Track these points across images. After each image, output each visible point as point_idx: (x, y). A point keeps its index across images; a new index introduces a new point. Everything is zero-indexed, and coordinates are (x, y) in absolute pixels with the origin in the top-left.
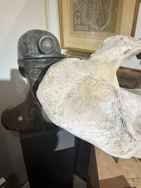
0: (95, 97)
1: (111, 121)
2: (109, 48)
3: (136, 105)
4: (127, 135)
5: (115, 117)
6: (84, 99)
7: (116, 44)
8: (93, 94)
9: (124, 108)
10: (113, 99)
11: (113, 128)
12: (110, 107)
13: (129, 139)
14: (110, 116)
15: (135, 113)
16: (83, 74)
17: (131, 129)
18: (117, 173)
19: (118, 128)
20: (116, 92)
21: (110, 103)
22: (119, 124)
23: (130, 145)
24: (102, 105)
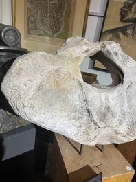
0: (64, 90)
1: (79, 112)
2: (73, 46)
3: (98, 96)
4: (93, 124)
5: (82, 107)
6: (54, 91)
7: (78, 43)
8: (61, 87)
9: (89, 99)
10: (79, 91)
11: (81, 118)
12: (77, 98)
13: (94, 127)
14: (78, 107)
15: (97, 103)
16: (52, 68)
17: (96, 118)
18: (82, 164)
19: (85, 118)
20: (81, 85)
21: (76, 95)
22: (86, 113)
23: (95, 133)
24: (70, 97)
